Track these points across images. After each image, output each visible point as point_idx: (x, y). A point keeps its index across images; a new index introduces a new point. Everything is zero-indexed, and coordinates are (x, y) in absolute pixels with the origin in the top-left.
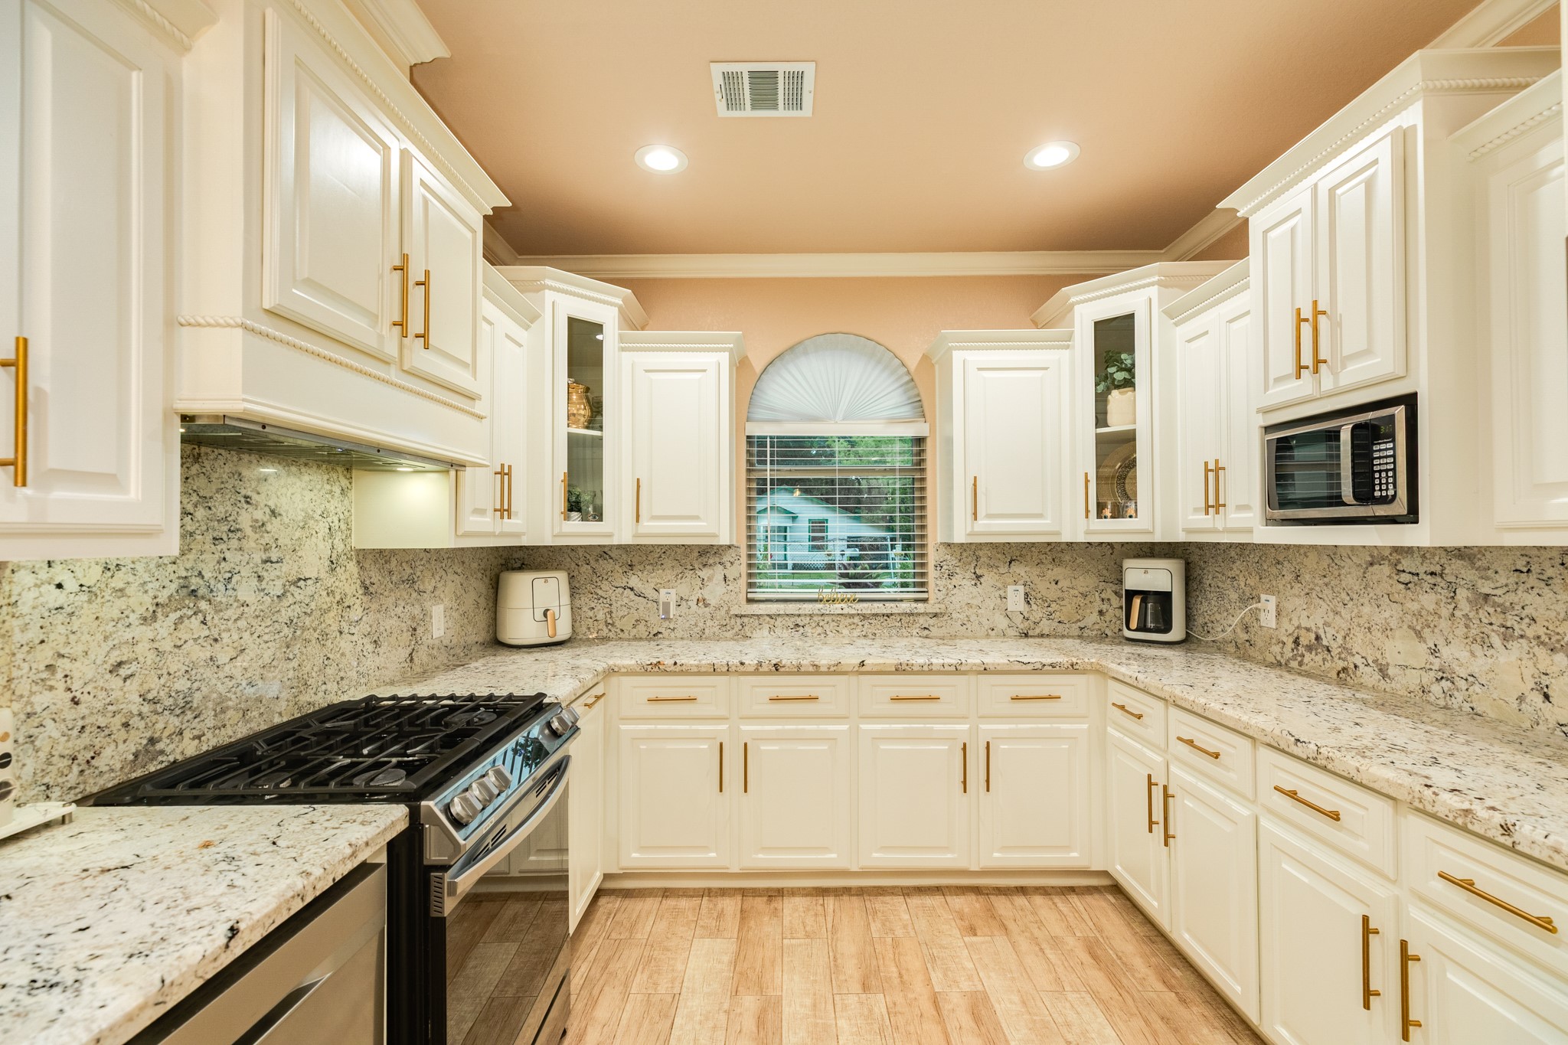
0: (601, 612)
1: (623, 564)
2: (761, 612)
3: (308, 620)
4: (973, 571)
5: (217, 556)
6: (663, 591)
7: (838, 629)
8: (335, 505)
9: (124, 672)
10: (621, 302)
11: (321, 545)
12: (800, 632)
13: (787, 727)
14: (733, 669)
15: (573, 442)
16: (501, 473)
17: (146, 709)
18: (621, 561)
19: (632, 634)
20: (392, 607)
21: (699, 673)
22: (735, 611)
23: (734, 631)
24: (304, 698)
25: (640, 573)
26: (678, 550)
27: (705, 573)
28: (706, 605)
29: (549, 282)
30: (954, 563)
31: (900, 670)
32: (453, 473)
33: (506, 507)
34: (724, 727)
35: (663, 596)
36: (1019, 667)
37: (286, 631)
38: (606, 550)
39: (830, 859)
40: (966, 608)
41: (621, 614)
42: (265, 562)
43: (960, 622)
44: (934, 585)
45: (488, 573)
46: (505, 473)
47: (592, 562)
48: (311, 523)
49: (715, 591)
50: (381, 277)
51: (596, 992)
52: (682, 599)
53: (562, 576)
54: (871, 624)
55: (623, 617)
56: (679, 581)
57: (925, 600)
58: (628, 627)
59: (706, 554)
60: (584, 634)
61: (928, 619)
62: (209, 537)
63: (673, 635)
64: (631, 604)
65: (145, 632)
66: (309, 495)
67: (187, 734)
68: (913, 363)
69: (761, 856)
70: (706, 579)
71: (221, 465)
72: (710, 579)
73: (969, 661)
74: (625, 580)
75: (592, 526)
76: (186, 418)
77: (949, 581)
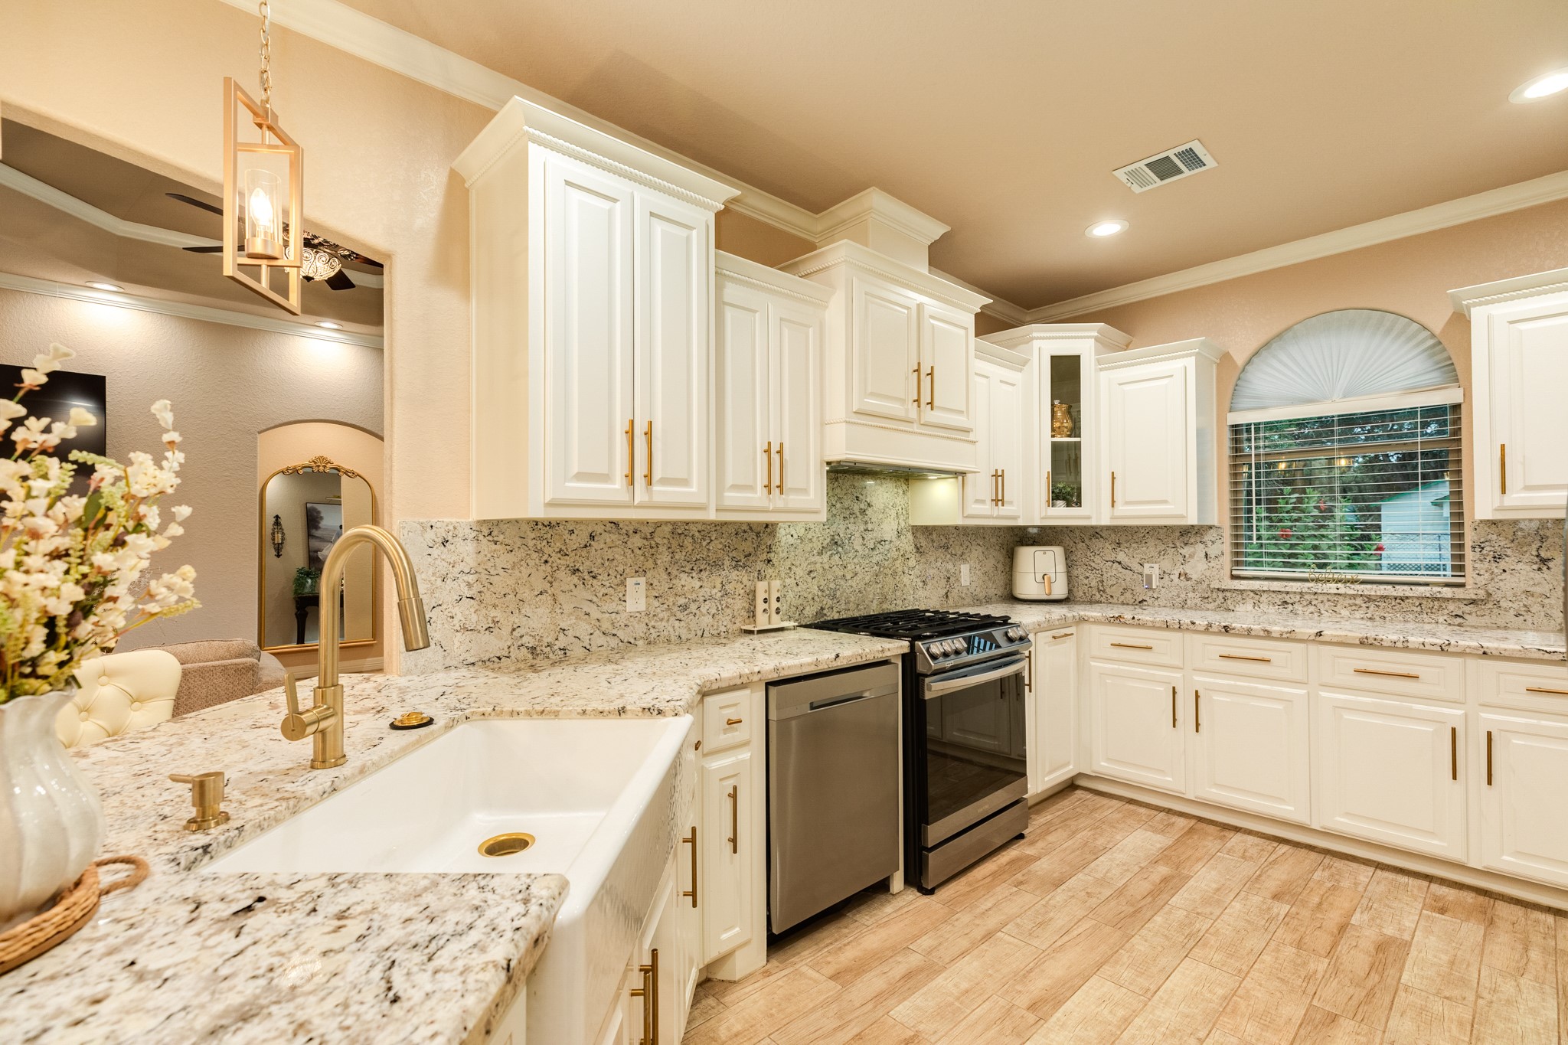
0: (1094, 581)
1: (1112, 542)
2: (1242, 588)
3: (886, 563)
4: (1535, 553)
5: (845, 527)
6: (1146, 565)
7: (1335, 609)
8: (900, 500)
9: (812, 575)
10: (1096, 334)
11: (892, 522)
12: (1289, 610)
13: (1238, 683)
14: (1185, 626)
15: (1056, 448)
16: (996, 476)
17: (820, 593)
18: (1110, 539)
19: (1120, 600)
20: (933, 562)
21: (1154, 627)
22: (1215, 585)
23: (1216, 604)
24: (885, 606)
25: (1126, 550)
26: (1161, 531)
27: (1186, 551)
28: (1188, 579)
29: (1035, 335)
30: (1502, 544)
31: (1363, 643)
32: (960, 478)
33: (1000, 498)
34: (1179, 675)
35: (1147, 570)
36: (1539, 655)
37: (876, 568)
38: (1098, 531)
39: (1286, 810)
40: (1523, 596)
41: (1111, 583)
42: (865, 530)
43: (1512, 612)
44: (1471, 568)
45: (1005, 547)
46: (998, 476)
47: (1087, 541)
48: (887, 510)
49: (1197, 568)
50: (907, 378)
51: (1052, 829)
52: (1164, 572)
53: (1058, 551)
54: (1378, 606)
55: (1113, 585)
56: (1162, 557)
57: (1462, 585)
58: (1117, 594)
59: (1188, 534)
60: (1081, 597)
61: (1462, 606)
62: (842, 516)
63: (1156, 603)
64: (1120, 575)
65: (818, 559)
66: (886, 495)
67: (835, 610)
68: (1437, 324)
69: (1214, 790)
70: (1187, 556)
71: (847, 482)
72: (1192, 556)
73: (1460, 643)
74: (1114, 555)
75: (1074, 511)
76: (828, 463)
77: (1496, 564)
